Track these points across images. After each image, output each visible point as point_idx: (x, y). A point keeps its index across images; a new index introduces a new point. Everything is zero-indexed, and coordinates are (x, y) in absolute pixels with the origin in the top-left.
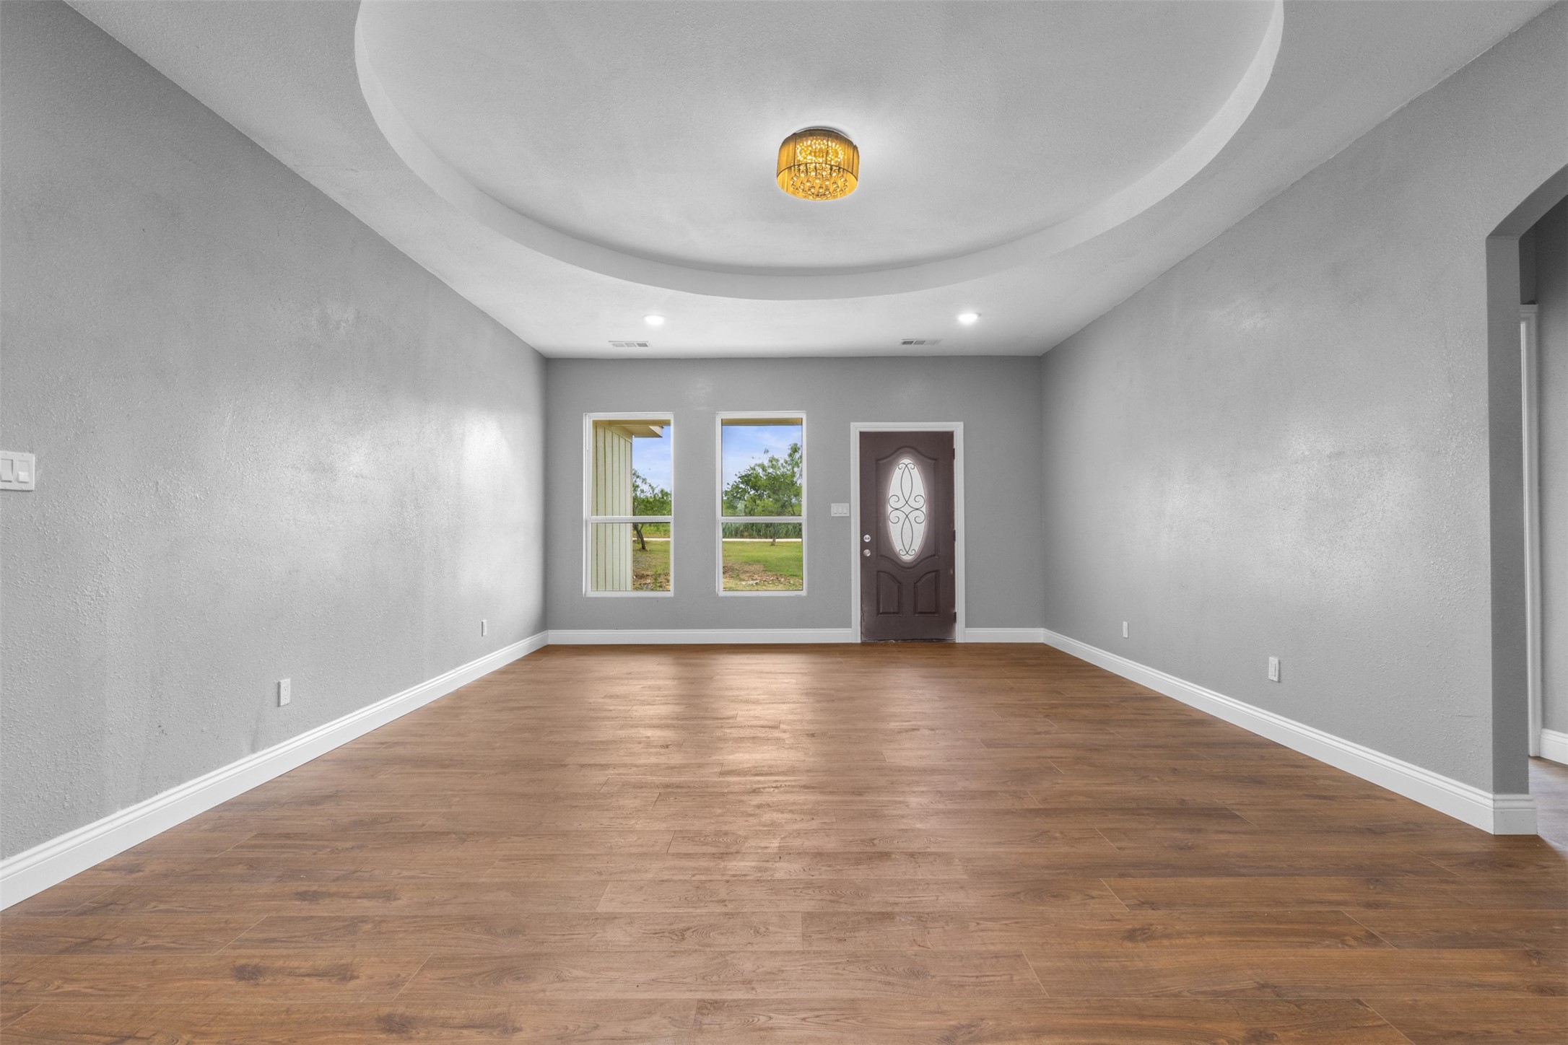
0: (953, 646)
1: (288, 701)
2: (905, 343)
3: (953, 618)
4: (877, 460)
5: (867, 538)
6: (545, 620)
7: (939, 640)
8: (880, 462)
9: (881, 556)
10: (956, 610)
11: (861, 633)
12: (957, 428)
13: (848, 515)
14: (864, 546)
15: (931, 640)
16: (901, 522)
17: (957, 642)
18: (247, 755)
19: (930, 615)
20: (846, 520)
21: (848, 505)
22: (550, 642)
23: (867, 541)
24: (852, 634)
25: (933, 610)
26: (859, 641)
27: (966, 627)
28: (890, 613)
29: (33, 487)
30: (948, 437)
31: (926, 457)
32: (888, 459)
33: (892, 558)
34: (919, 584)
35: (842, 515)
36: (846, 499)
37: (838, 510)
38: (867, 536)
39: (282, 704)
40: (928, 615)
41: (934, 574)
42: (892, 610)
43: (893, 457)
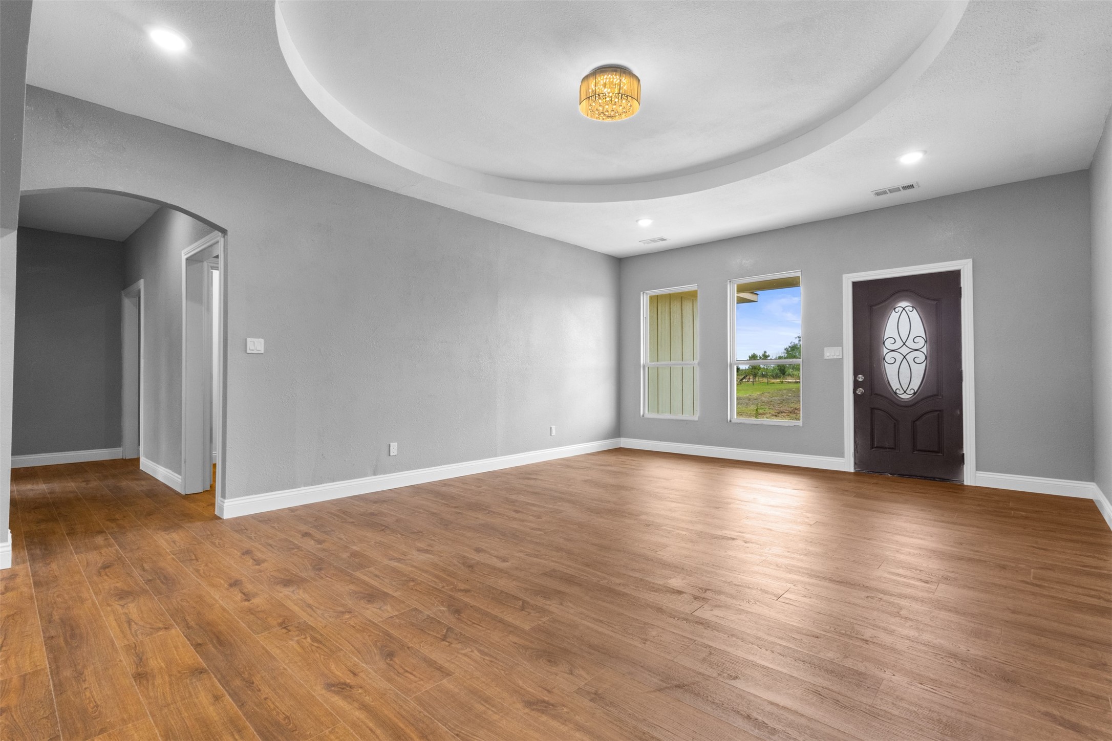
0: (961, 487)
1: (395, 454)
2: (878, 194)
3: (961, 460)
4: (871, 306)
5: (861, 378)
6: (617, 430)
7: (943, 480)
8: (874, 308)
9: (877, 394)
10: (964, 452)
11: (855, 463)
12: (965, 267)
13: (841, 357)
14: (856, 385)
15: (934, 479)
16: (898, 363)
17: (965, 484)
18: (371, 476)
19: (934, 454)
20: (839, 362)
21: (841, 348)
22: (622, 446)
23: (860, 380)
24: (846, 463)
25: (936, 449)
26: (852, 470)
27: (977, 470)
28: (886, 448)
29: (263, 352)
30: (954, 277)
31: (928, 299)
32: (883, 304)
33: (890, 398)
34: (918, 423)
35: (835, 357)
36: (839, 343)
37: (830, 353)
38: (860, 376)
39: (391, 454)
40: (929, 453)
41: (936, 413)
42: (887, 445)
43: (889, 301)
